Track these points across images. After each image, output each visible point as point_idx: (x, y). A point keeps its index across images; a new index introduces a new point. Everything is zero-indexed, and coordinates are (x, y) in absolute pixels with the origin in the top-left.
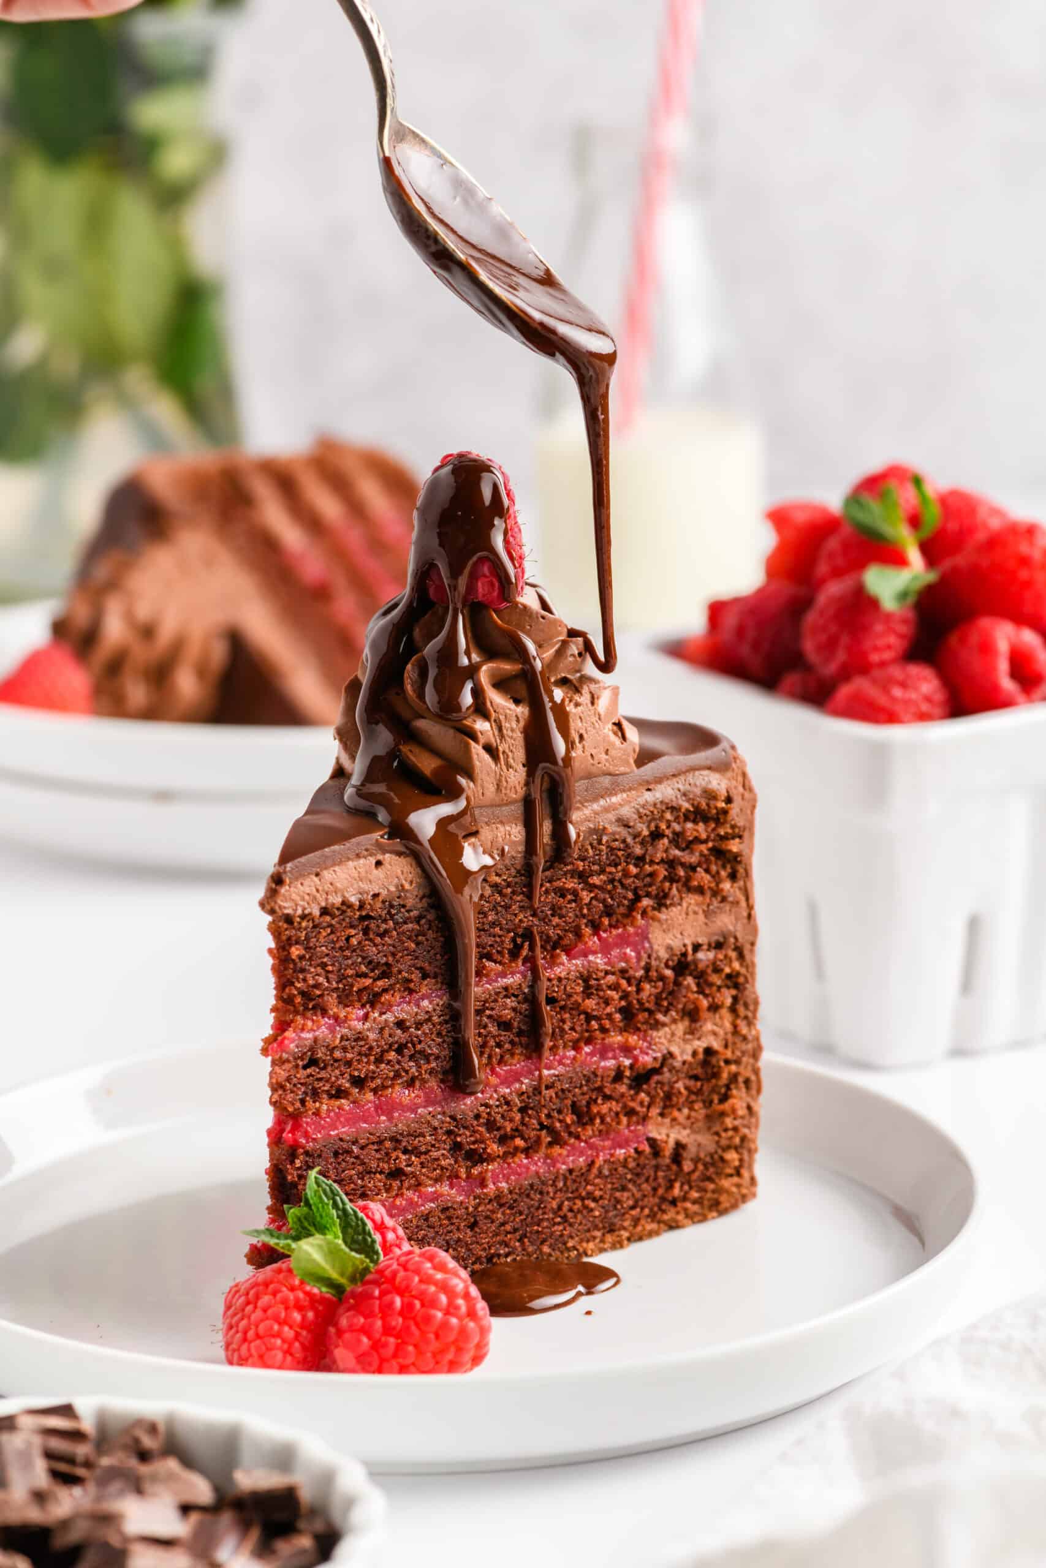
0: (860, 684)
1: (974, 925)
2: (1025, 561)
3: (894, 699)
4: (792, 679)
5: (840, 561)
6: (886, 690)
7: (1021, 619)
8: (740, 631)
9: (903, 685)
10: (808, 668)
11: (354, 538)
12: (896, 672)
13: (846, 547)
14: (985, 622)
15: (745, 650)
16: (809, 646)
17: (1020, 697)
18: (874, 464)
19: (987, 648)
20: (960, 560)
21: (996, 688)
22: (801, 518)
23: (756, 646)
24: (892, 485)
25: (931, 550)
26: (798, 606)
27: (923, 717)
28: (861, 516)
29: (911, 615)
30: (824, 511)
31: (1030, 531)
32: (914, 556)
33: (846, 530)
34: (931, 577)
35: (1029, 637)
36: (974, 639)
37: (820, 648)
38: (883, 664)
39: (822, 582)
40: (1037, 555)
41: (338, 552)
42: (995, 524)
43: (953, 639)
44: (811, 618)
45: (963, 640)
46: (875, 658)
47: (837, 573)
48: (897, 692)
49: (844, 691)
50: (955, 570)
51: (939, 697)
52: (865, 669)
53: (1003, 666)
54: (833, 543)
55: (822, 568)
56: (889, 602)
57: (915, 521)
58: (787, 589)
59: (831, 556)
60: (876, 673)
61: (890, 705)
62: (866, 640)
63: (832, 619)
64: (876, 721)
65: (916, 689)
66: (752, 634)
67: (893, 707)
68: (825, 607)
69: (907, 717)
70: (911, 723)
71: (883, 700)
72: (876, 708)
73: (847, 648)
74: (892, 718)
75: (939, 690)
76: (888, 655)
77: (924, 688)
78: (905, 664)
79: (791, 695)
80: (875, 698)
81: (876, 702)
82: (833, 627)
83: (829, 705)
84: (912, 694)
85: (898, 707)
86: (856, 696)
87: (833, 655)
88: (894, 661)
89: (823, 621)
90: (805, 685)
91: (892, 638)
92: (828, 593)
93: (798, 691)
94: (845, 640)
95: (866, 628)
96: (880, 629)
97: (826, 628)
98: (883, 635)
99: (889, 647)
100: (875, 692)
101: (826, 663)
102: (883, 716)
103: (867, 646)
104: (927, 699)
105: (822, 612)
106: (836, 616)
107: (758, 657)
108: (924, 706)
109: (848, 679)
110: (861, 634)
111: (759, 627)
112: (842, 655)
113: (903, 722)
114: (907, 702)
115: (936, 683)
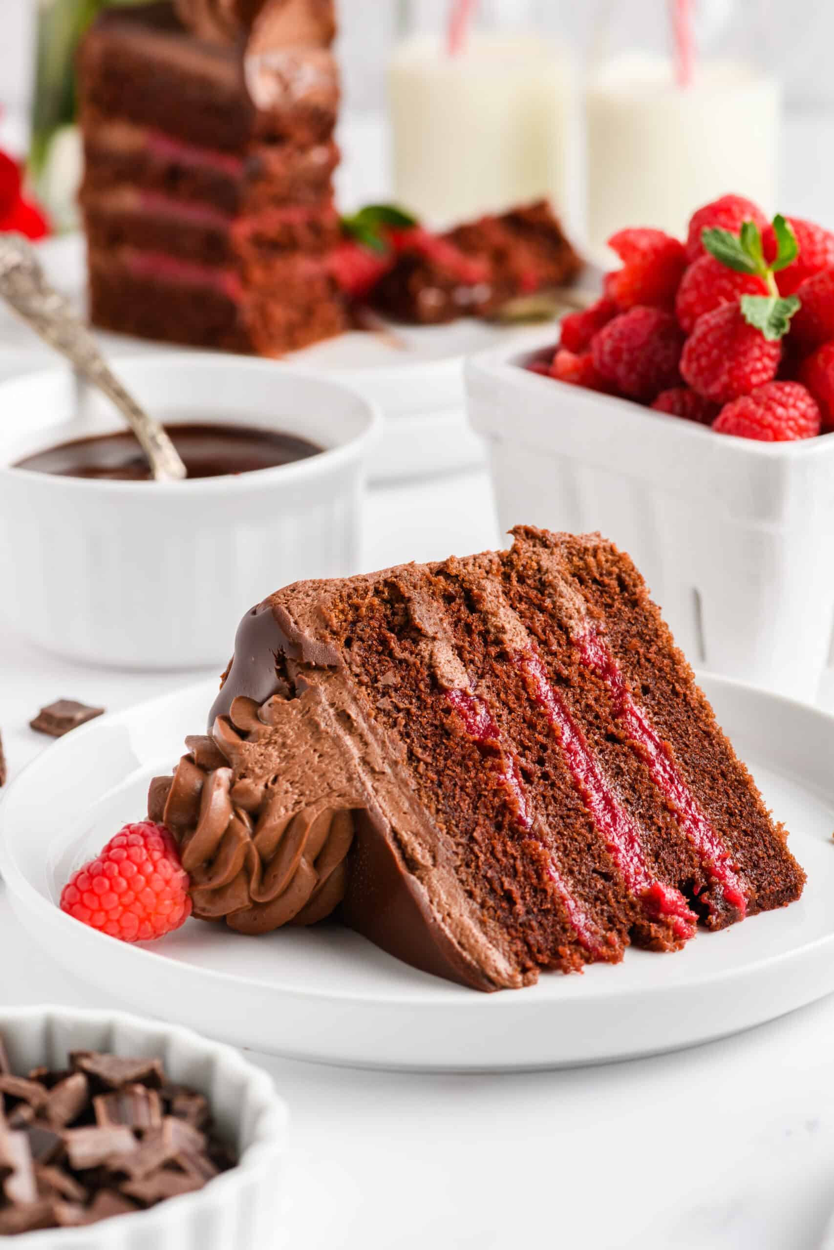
0: (745, 403)
3: (779, 418)
4: (669, 396)
6: (769, 409)
9: (784, 405)
10: (687, 388)
12: (774, 391)
15: (621, 370)
16: (687, 368)
22: (644, 243)
23: (631, 366)
27: (802, 432)
28: (721, 247)
32: (771, 283)
37: (700, 371)
38: (761, 384)
44: (690, 343)
46: (755, 379)
48: (780, 411)
49: (730, 411)
51: (812, 412)
52: (746, 389)
56: (763, 330)
60: (756, 392)
61: (776, 423)
62: (746, 364)
63: (712, 347)
64: (765, 439)
65: (794, 406)
66: (625, 356)
67: (779, 426)
68: (705, 336)
69: (790, 434)
70: (793, 439)
71: (769, 418)
72: (763, 427)
73: (730, 372)
74: (777, 436)
75: (812, 406)
76: (765, 376)
77: (802, 405)
78: (781, 384)
79: (671, 410)
80: (762, 418)
81: (765, 423)
82: (715, 352)
83: (718, 422)
84: (793, 412)
85: (783, 425)
86: (742, 415)
87: (716, 378)
88: (771, 380)
89: (704, 347)
90: (684, 404)
91: (767, 361)
92: (707, 322)
93: (678, 407)
94: (727, 365)
95: (745, 354)
96: (756, 353)
97: (708, 354)
98: (759, 359)
99: (765, 369)
100: (760, 412)
101: (707, 384)
102: (770, 433)
103: (748, 369)
104: (804, 416)
105: (703, 339)
106: (717, 344)
107: (633, 377)
108: (802, 422)
109: (732, 399)
110: (742, 360)
111: (631, 351)
112: (724, 378)
113: (787, 439)
114: (789, 419)
115: (809, 400)
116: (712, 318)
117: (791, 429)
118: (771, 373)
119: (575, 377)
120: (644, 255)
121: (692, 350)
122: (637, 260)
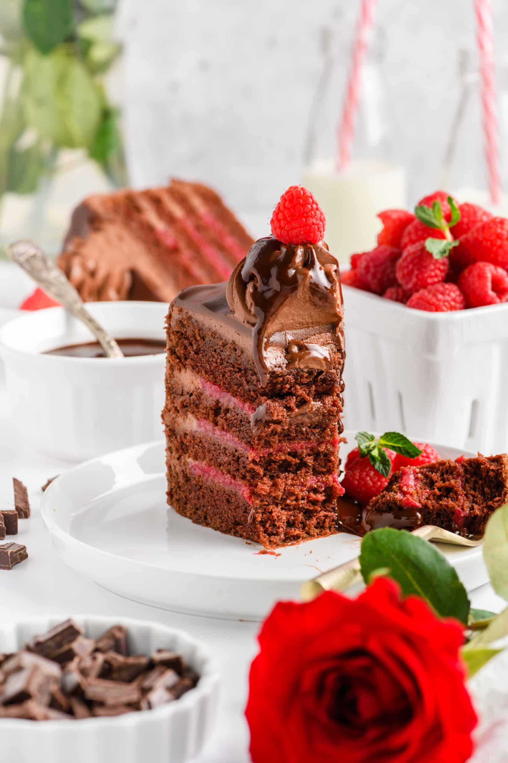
0: (423, 292)
1: (475, 404)
2: (499, 236)
3: (439, 300)
4: (391, 291)
5: (414, 237)
6: (435, 295)
7: (497, 263)
8: (367, 268)
9: (443, 294)
10: (399, 286)
11: (189, 225)
12: (440, 287)
13: (416, 229)
14: (481, 264)
15: (369, 277)
16: (399, 275)
17: (498, 300)
18: (428, 192)
19: (481, 276)
20: (469, 236)
21: (486, 295)
22: (395, 216)
23: (374, 275)
24: (438, 201)
25: (455, 232)
26: (394, 257)
27: (452, 308)
28: (423, 215)
29: (446, 261)
30: (405, 213)
31: (502, 222)
32: (448, 234)
33: (416, 222)
34: (456, 243)
35: (501, 271)
36: (476, 272)
37: (404, 276)
38: (433, 283)
39: (406, 246)
40: (505, 233)
41: (183, 232)
42: (485, 219)
43: (466, 272)
44: (400, 261)
45: (470, 272)
46: (430, 281)
47: (413, 242)
48: (440, 296)
49: (416, 296)
50: (467, 240)
51: (459, 299)
52: (425, 285)
53: (489, 285)
54: (410, 228)
55: (405, 240)
56: (437, 256)
57: (448, 218)
58: (389, 249)
59: (410, 233)
60: (430, 287)
61: (437, 303)
62: (426, 272)
63: (410, 263)
64: (430, 310)
65: (449, 295)
66: (372, 270)
67: (439, 305)
68: (406, 257)
69: (444, 308)
70: (446, 311)
71: (434, 300)
72: (430, 304)
73: (417, 276)
74: (437, 309)
75: (460, 296)
76: (436, 280)
77: (453, 295)
78: (444, 284)
79: (391, 298)
80: (431, 299)
81: (431, 302)
82: (411, 266)
83: (408, 303)
84: (447, 298)
85: (441, 304)
86: (421, 298)
87: (410, 280)
88: (439, 282)
89: (405, 264)
90: (398, 294)
91: (438, 272)
92: (408, 251)
93: (394, 296)
94: (416, 272)
95: (425, 267)
96: (432, 267)
97: (407, 267)
98: (433, 270)
99: (436, 276)
100: (430, 296)
101: (407, 283)
102: (434, 308)
103: (426, 275)
104: (454, 300)
105: (405, 260)
106: (412, 262)
107: (375, 281)
108: (453, 303)
109: (417, 291)
110: (423, 270)
111: (375, 267)
112: (414, 280)
113: (443, 311)
114: (445, 301)
115: (458, 293)
116: (411, 249)
117: (446, 306)
118: (440, 278)
119: (349, 282)
120: (394, 221)
121: (401, 265)
122: (390, 223)
